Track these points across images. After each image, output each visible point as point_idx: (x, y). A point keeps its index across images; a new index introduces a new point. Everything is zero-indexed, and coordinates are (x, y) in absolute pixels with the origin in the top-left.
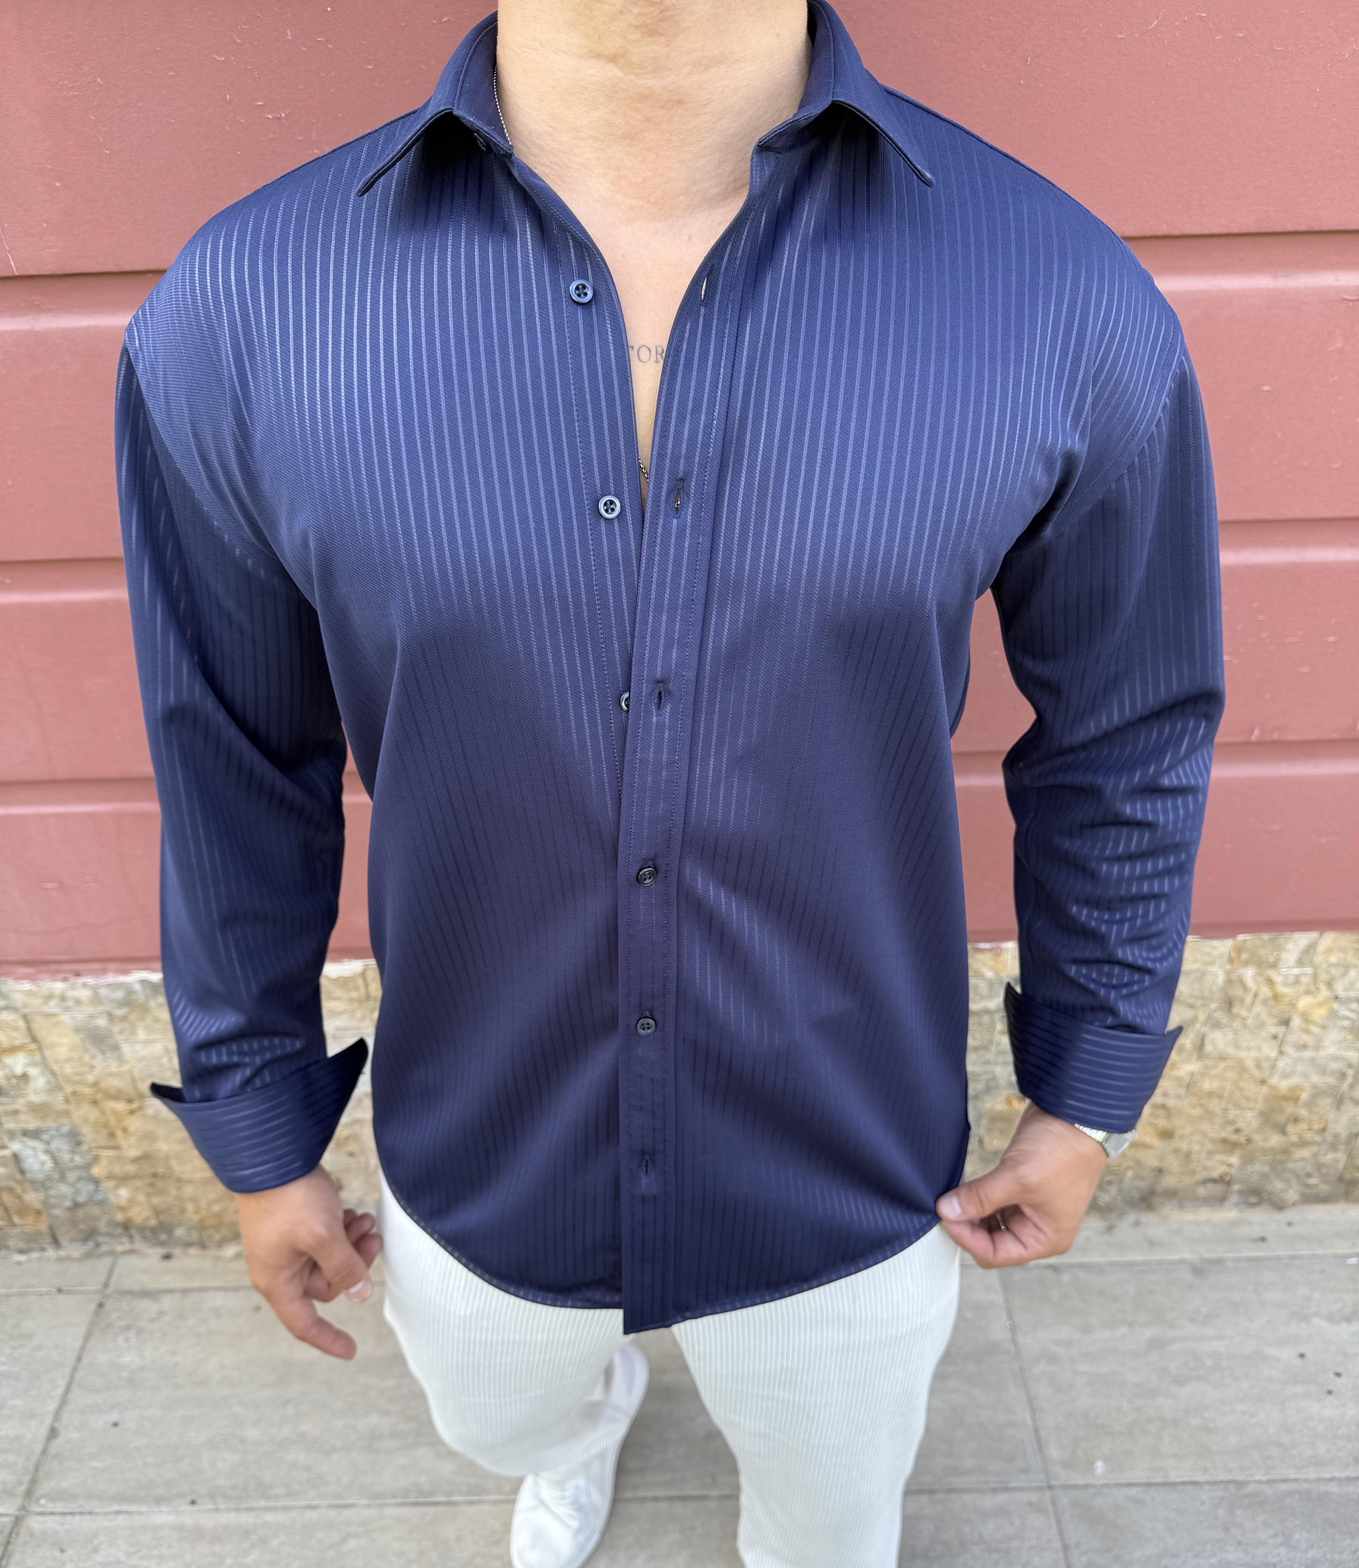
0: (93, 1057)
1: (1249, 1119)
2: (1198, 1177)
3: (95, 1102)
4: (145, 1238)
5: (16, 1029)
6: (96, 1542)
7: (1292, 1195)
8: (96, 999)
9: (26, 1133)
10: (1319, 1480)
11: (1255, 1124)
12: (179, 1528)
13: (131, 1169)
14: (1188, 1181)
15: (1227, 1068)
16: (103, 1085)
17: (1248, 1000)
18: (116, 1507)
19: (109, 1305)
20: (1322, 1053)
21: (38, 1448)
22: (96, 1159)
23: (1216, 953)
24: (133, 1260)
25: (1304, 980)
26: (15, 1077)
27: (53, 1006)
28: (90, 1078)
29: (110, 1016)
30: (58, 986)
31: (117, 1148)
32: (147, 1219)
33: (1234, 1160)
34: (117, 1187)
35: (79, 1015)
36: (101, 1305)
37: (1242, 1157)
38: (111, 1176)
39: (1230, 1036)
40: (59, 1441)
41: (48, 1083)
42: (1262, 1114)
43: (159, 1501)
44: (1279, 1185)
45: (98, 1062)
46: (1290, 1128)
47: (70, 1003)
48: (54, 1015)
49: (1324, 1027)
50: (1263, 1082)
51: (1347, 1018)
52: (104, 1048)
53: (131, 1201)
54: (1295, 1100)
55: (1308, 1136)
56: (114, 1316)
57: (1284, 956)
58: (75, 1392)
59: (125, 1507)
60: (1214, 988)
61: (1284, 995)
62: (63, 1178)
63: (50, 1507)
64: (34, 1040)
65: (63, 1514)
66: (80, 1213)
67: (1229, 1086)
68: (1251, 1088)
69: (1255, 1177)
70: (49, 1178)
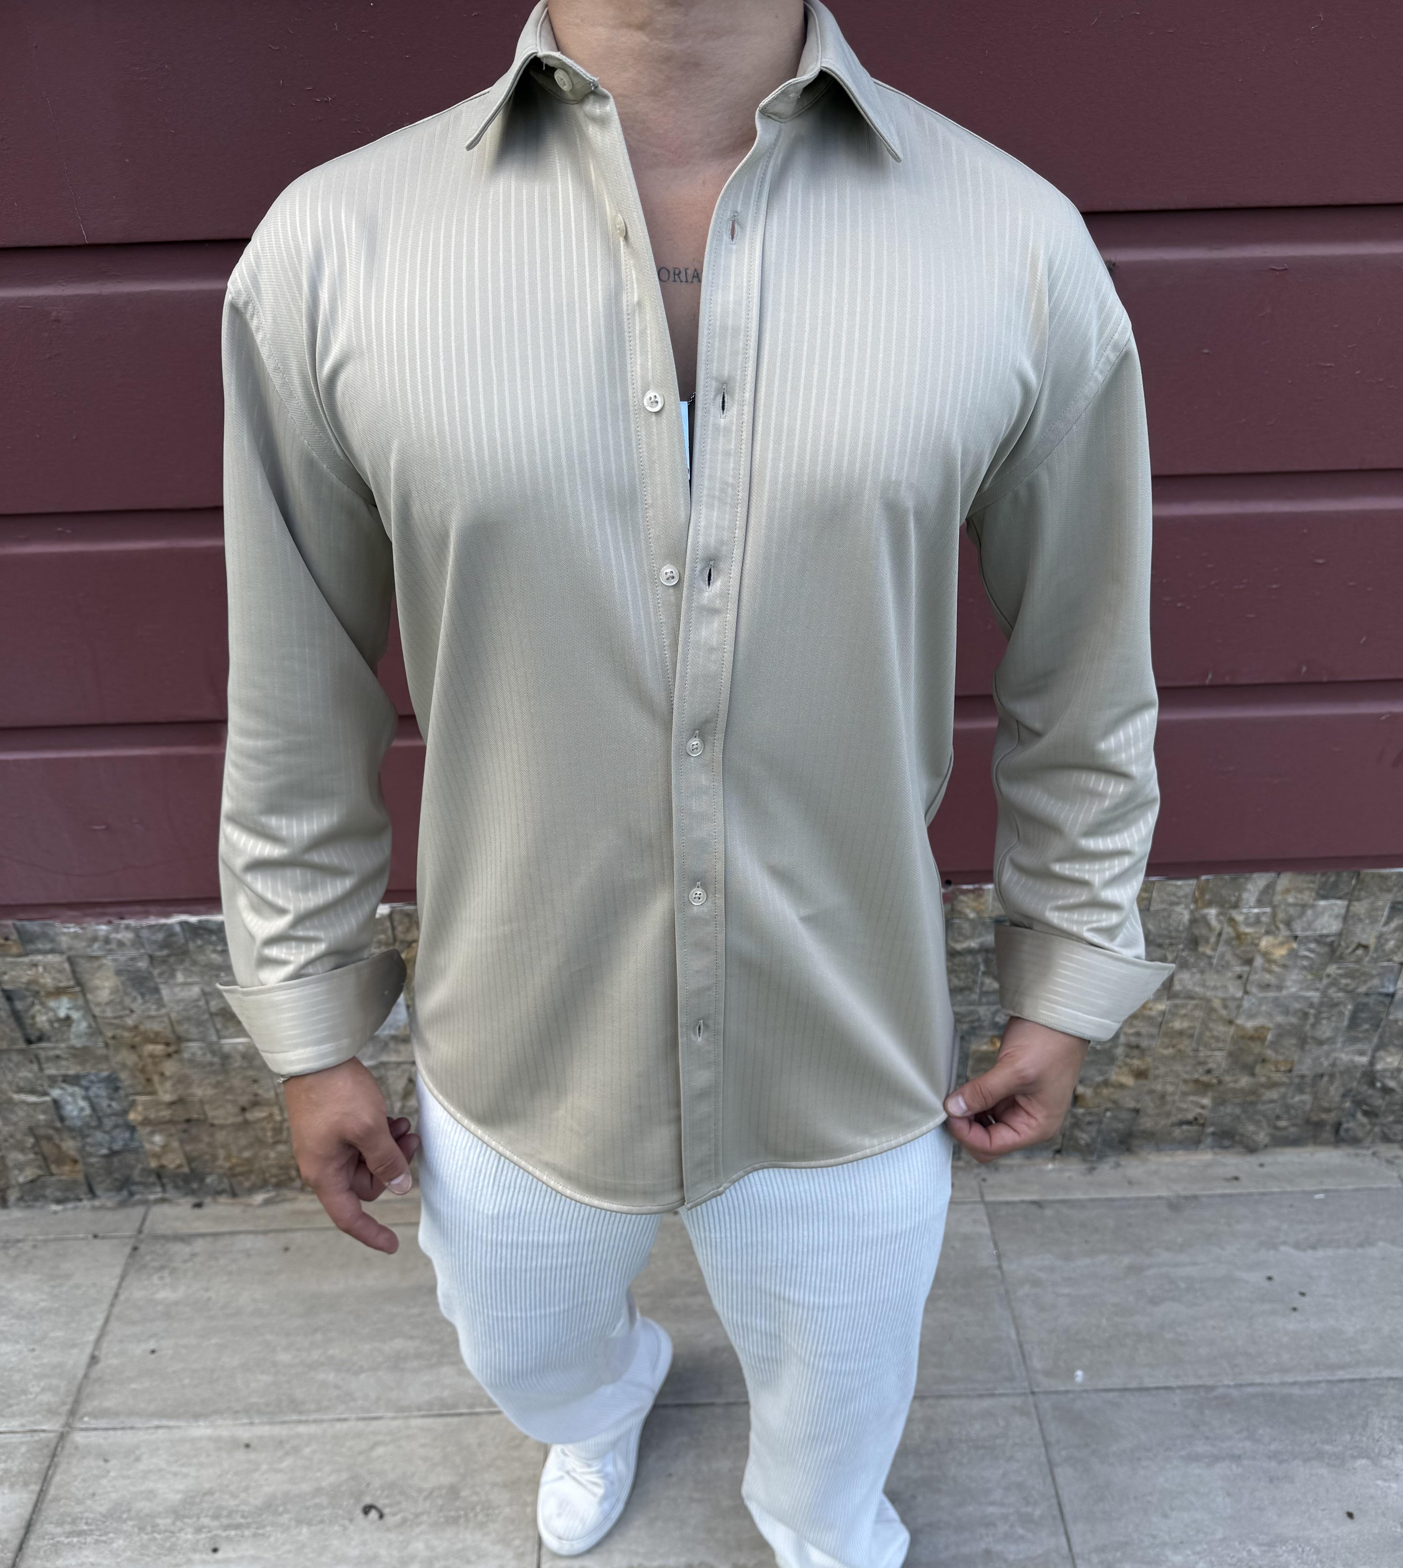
0: (134, 999)
1: (1218, 1059)
2: (1174, 1119)
3: (133, 1047)
4: (177, 1187)
5: (61, 971)
6: (138, 1452)
7: (1262, 1137)
8: (138, 942)
9: (66, 1079)
10: (1283, 1384)
11: (1224, 1065)
12: (217, 1440)
13: (166, 1113)
14: (1163, 1122)
15: (1196, 1007)
16: (142, 1028)
17: (1213, 940)
18: (156, 1422)
19: (143, 1248)
20: (1285, 992)
21: (80, 1373)
22: (133, 1104)
23: (1181, 893)
24: (166, 1209)
25: (1264, 919)
26: (59, 1020)
27: (96, 949)
28: (130, 1022)
29: (151, 958)
30: (103, 929)
31: (153, 1093)
32: (180, 1166)
33: (1206, 1101)
34: (152, 1133)
35: (122, 957)
36: (135, 1249)
37: (1214, 1099)
38: (146, 1122)
39: (1198, 976)
40: (99, 1367)
41: (90, 1027)
42: (1231, 1054)
43: (197, 1417)
44: (1251, 1128)
45: (137, 1005)
46: (1258, 1069)
47: (113, 946)
48: (97, 958)
49: (1285, 966)
50: (1231, 1022)
51: (1306, 958)
52: (143, 990)
53: (165, 1147)
54: (1263, 1040)
55: (1277, 1077)
56: (148, 1258)
57: (1245, 895)
58: (114, 1324)
59: (165, 1422)
60: (1181, 928)
61: (1246, 934)
62: (100, 1126)
63: (94, 1423)
64: (79, 983)
65: (106, 1429)
66: (115, 1160)
67: (1198, 1025)
68: (1220, 1029)
69: (1227, 1120)
70: (88, 1125)
